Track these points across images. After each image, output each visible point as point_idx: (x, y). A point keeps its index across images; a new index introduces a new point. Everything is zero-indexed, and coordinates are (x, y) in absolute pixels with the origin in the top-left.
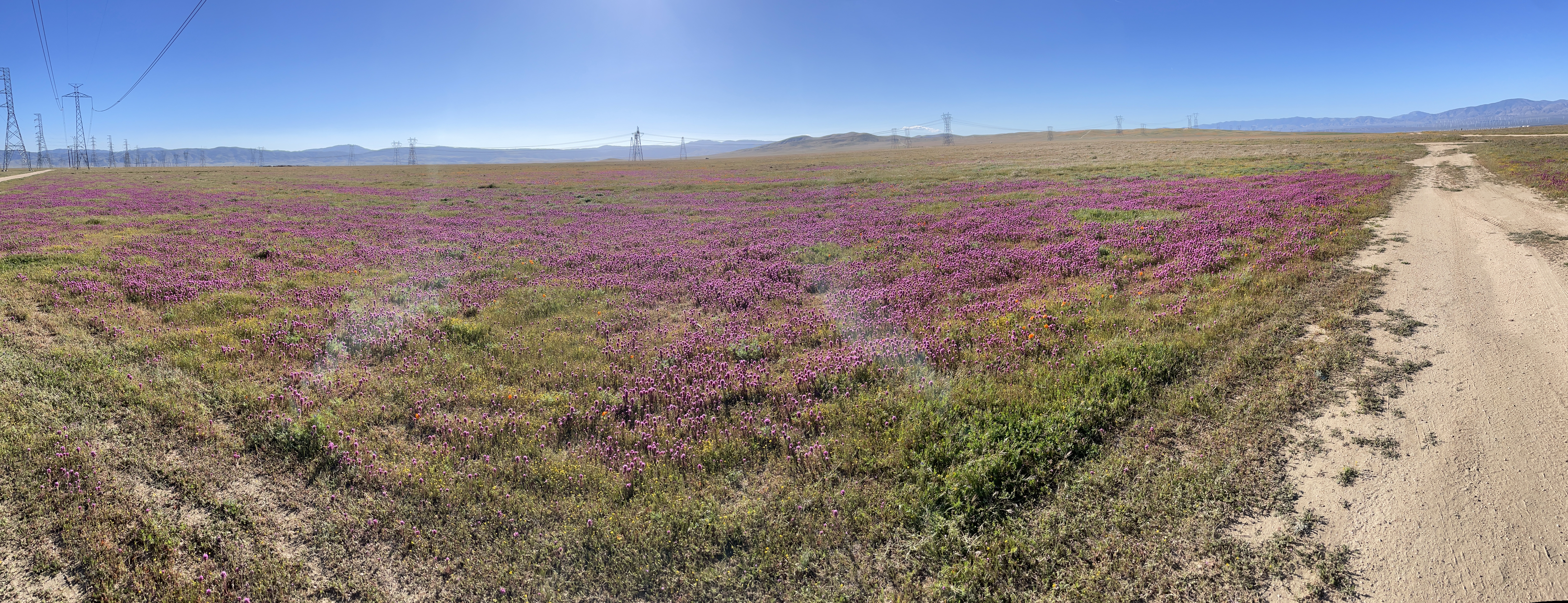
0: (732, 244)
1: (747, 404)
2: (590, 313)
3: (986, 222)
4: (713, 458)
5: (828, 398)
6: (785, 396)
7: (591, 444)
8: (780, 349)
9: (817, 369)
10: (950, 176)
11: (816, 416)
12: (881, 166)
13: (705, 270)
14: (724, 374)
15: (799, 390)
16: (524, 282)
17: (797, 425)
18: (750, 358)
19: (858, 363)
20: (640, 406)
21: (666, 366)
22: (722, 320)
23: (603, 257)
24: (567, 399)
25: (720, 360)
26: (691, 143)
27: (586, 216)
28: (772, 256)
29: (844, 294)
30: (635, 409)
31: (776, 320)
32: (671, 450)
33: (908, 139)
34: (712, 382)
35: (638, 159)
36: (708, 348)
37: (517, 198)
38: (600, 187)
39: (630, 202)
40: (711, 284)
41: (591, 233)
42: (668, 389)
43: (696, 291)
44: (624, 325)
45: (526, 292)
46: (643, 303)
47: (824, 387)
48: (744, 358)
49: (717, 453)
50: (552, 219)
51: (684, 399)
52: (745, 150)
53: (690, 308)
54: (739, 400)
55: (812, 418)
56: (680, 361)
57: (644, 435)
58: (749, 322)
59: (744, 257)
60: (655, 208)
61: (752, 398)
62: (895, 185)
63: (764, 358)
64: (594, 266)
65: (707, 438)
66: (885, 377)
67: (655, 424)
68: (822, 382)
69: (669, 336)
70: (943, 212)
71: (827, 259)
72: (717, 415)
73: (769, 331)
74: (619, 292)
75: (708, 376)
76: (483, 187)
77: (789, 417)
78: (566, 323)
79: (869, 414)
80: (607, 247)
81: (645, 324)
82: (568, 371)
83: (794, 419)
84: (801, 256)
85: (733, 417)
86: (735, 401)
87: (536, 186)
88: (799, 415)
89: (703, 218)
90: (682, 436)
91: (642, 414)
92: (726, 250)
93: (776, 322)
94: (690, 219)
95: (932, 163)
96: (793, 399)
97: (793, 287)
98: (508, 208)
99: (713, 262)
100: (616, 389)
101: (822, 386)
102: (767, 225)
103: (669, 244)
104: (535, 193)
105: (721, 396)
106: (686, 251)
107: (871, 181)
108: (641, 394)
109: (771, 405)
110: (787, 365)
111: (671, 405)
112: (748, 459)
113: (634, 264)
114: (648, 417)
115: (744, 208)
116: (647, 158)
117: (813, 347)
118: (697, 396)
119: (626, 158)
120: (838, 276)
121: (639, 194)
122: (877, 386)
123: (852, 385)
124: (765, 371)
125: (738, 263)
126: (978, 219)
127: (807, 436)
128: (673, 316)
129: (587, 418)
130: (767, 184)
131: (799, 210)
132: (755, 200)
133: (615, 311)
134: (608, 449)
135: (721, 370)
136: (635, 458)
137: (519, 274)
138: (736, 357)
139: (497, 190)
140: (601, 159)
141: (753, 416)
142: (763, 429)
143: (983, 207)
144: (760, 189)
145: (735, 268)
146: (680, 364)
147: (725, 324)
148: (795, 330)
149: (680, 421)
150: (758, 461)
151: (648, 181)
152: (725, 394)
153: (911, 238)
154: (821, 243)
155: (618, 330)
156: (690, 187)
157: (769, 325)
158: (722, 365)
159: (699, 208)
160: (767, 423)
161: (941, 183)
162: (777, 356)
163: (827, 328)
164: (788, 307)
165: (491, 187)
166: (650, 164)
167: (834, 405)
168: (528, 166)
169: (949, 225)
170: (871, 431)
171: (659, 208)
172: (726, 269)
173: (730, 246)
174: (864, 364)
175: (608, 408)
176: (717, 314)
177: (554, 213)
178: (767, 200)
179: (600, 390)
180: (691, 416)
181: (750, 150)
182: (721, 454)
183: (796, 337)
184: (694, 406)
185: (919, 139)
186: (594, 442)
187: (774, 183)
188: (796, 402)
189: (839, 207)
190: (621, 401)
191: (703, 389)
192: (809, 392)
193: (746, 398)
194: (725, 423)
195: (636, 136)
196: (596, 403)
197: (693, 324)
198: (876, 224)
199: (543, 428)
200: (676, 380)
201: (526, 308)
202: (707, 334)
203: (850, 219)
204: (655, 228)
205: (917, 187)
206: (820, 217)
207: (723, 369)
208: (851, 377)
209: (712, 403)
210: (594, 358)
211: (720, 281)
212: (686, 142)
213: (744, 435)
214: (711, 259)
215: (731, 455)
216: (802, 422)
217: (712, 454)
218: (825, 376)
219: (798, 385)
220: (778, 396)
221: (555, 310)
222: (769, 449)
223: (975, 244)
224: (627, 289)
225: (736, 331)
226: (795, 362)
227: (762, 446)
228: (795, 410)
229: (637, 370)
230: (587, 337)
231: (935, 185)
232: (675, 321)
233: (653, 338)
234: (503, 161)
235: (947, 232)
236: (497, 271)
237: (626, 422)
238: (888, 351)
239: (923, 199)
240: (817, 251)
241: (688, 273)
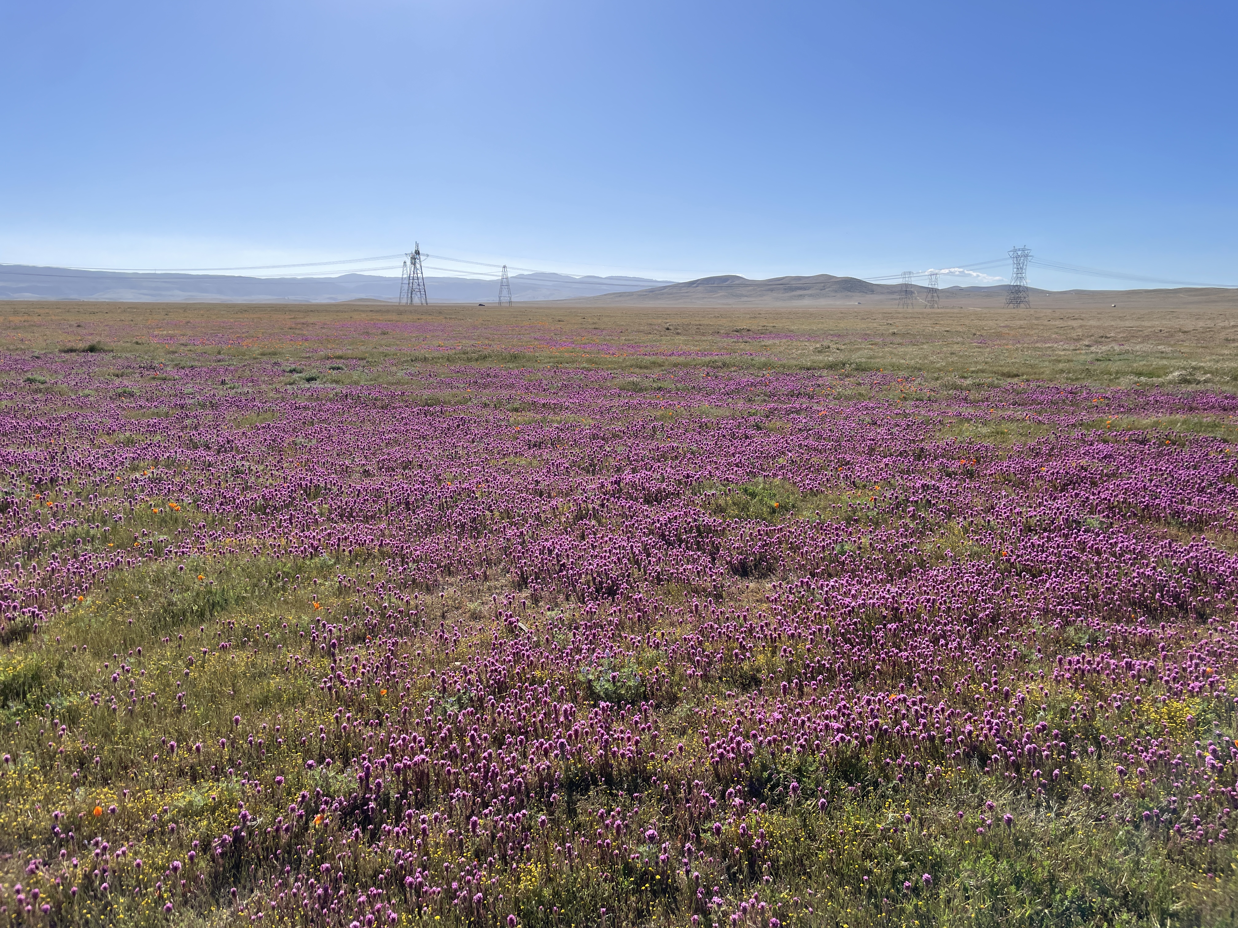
0: (592, 469)
1: (611, 794)
2: (300, 605)
3: (1114, 475)
4: (540, 903)
5: (778, 802)
6: (689, 784)
7: (285, 885)
8: (678, 684)
9: (755, 736)
10: (1023, 370)
11: (751, 837)
12: (879, 340)
13: (538, 517)
14: (568, 728)
15: (717, 775)
16: (157, 551)
17: (710, 849)
18: (620, 698)
19: (842, 739)
20: (394, 795)
21: (452, 710)
22: (567, 616)
23: (335, 489)
24: (237, 795)
25: (560, 699)
26: (521, 277)
27: (306, 408)
28: (667, 496)
29: (809, 586)
30: (385, 802)
31: (672, 624)
32: (455, 885)
33: (932, 291)
34: (542, 744)
35: (417, 300)
36: (538, 673)
37: (152, 373)
38: (339, 353)
39: (398, 383)
40: (548, 544)
41: (314, 441)
42: (453, 756)
43: (519, 558)
44: (373, 630)
45: (160, 570)
46: (414, 581)
47: (769, 779)
48: (608, 698)
49: (547, 892)
50: (230, 414)
51: (485, 778)
52: (621, 295)
53: (506, 591)
54: (595, 783)
55: (744, 839)
56: (481, 699)
57: (399, 855)
58: (620, 626)
59: (613, 495)
60: (445, 394)
61: (621, 781)
62: (907, 379)
63: (646, 700)
64: (316, 510)
65: (529, 859)
66: (901, 780)
67: (424, 830)
68: (764, 767)
69: (462, 648)
70: (1014, 442)
71: (773, 511)
72: (551, 813)
73: (657, 646)
74: (365, 561)
75: (535, 730)
76: (71, 350)
77: (697, 832)
78: (246, 631)
79: (867, 855)
80: (345, 471)
81: (416, 624)
82: (244, 735)
83: (707, 837)
84: (721, 502)
85: (582, 818)
86: (588, 786)
87: (200, 348)
88: (718, 829)
89: (539, 417)
90: (479, 854)
91: (399, 810)
92: (579, 479)
93: (671, 630)
94: (513, 417)
95: (983, 341)
96: (703, 792)
97: (705, 559)
98: (132, 395)
99: (554, 502)
100: (346, 763)
101: (765, 775)
102: (658, 434)
103: (470, 464)
104: (196, 363)
105: (560, 774)
106: (503, 479)
107: (860, 368)
108: (398, 770)
109: (659, 801)
110: (692, 721)
111: (458, 792)
112: (610, 909)
113: (399, 504)
114: (410, 816)
115: (616, 402)
116: (435, 298)
117: (745, 688)
118: (512, 771)
119: (392, 297)
120: (795, 548)
121: (418, 367)
122: (883, 796)
123: (828, 783)
124: (649, 728)
125: (602, 505)
126: (1097, 465)
127: (733, 878)
128: (472, 606)
129: (277, 830)
130: (660, 359)
131: (720, 412)
132: (637, 389)
133: (353, 599)
134: (320, 891)
135: (562, 719)
136: (378, 905)
137: (144, 535)
138: (593, 696)
139: (108, 357)
140: (341, 298)
141: (623, 819)
142: (641, 849)
143: (1105, 442)
144: (646, 368)
145: (595, 515)
146: (481, 706)
147: (573, 626)
148: (709, 648)
149: (475, 824)
150: (631, 916)
151: (436, 343)
152: (568, 769)
153: (944, 488)
154: (761, 479)
155: (359, 639)
156: (515, 358)
157: (659, 634)
158: (566, 710)
159: (529, 398)
160: (652, 838)
161: (1005, 383)
162: (673, 700)
163: (774, 653)
164: (695, 601)
165: (92, 349)
166: (441, 311)
167: (790, 820)
168: (185, 308)
169: (1028, 470)
170: (871, 893)
171: (455, 396)
172: (580, 517)
173: (588, 472)
174: (855, 742)
175: (326, 803)
176: (557, 605)
177: (236, 403)
178: (660, 389)
179: (310, 767)
180: (498, 812)
181: (630, 294)
182: (556, 894)
183: (709, 664)
184: (504, 791)
185: (955, 292)
186: (292, 880)
187: (673, 359)
188: (713, 801)
189: (798, 412)
190: (355, 785)
191: (525, 756)
192: (738, 783)
193: (609, 782)
194: (567, 829)
195: (414, 259)
196: (304, 797)
197: (511, 623)
198: (871, 451)
199: (175, 869)
200: (472, 738)
201: (156, 607)
202: (537, 645)
203: (819, 437)
204: (446, 432)
205: (955, 387)
206: (759, 428)
207: (566, 717)
208: (826, 765)
209: (541, 787)
210: (303, 702)
211: (567, 540)
212: (510, 275)
213: (602, 858)
214: (549, 496)
215: (575, 898)
216: (723, 845)
217: (538, 894)
218: (773, 754)
219: (715, 765)
220: (675, 783)
221: (222, 605)
222: (655, 893)
223: (1095, 521)
224: (382, 553)
225: (593, 641)
226: (710, 714)
227: (639, 886)
228: (708, 816)
229: (391, 718)
230: (290, 656)
231: (991, 386)
232: (476, 616)
233: (429, 651)
234: (129, 296)
235: (1023, 485)
236: (92, 532)
237: (364, 830)
238: (905, 724)
239: (968, 411)
240: (753, 495)
241: (505, 522)
